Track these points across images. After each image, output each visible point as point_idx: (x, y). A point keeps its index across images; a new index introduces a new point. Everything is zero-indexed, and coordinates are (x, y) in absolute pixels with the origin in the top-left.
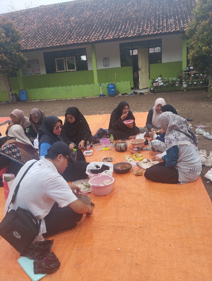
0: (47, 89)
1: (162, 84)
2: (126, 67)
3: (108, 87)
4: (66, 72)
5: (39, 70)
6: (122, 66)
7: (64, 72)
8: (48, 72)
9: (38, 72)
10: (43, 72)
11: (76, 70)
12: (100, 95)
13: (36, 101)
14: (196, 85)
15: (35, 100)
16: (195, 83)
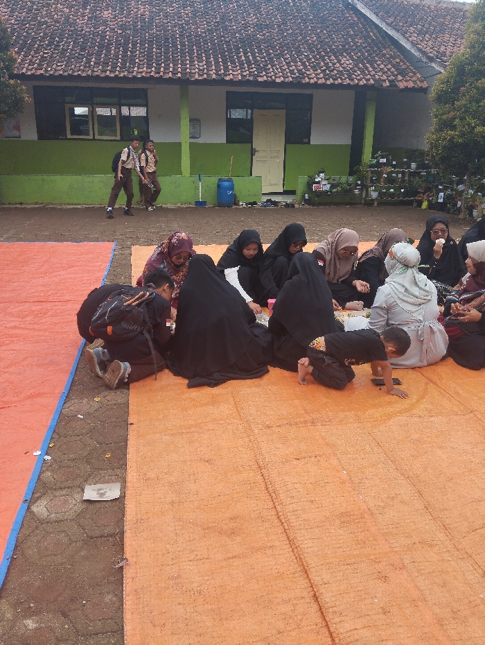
0: (58, 178)
1: (327, 187)
2: (237, 145)
3: (219, 186)
4: (94, 139)
5: (17, 128)
6: (228, 141)
7: (89, 140)
8: (42, 135)
9: (16, 133)
10: (30, 133)
11: (118, 138)
12: (198, 203)
13: (23, 206)
14: (392, 195)
15: (21, 203)
16: (392, 190)
